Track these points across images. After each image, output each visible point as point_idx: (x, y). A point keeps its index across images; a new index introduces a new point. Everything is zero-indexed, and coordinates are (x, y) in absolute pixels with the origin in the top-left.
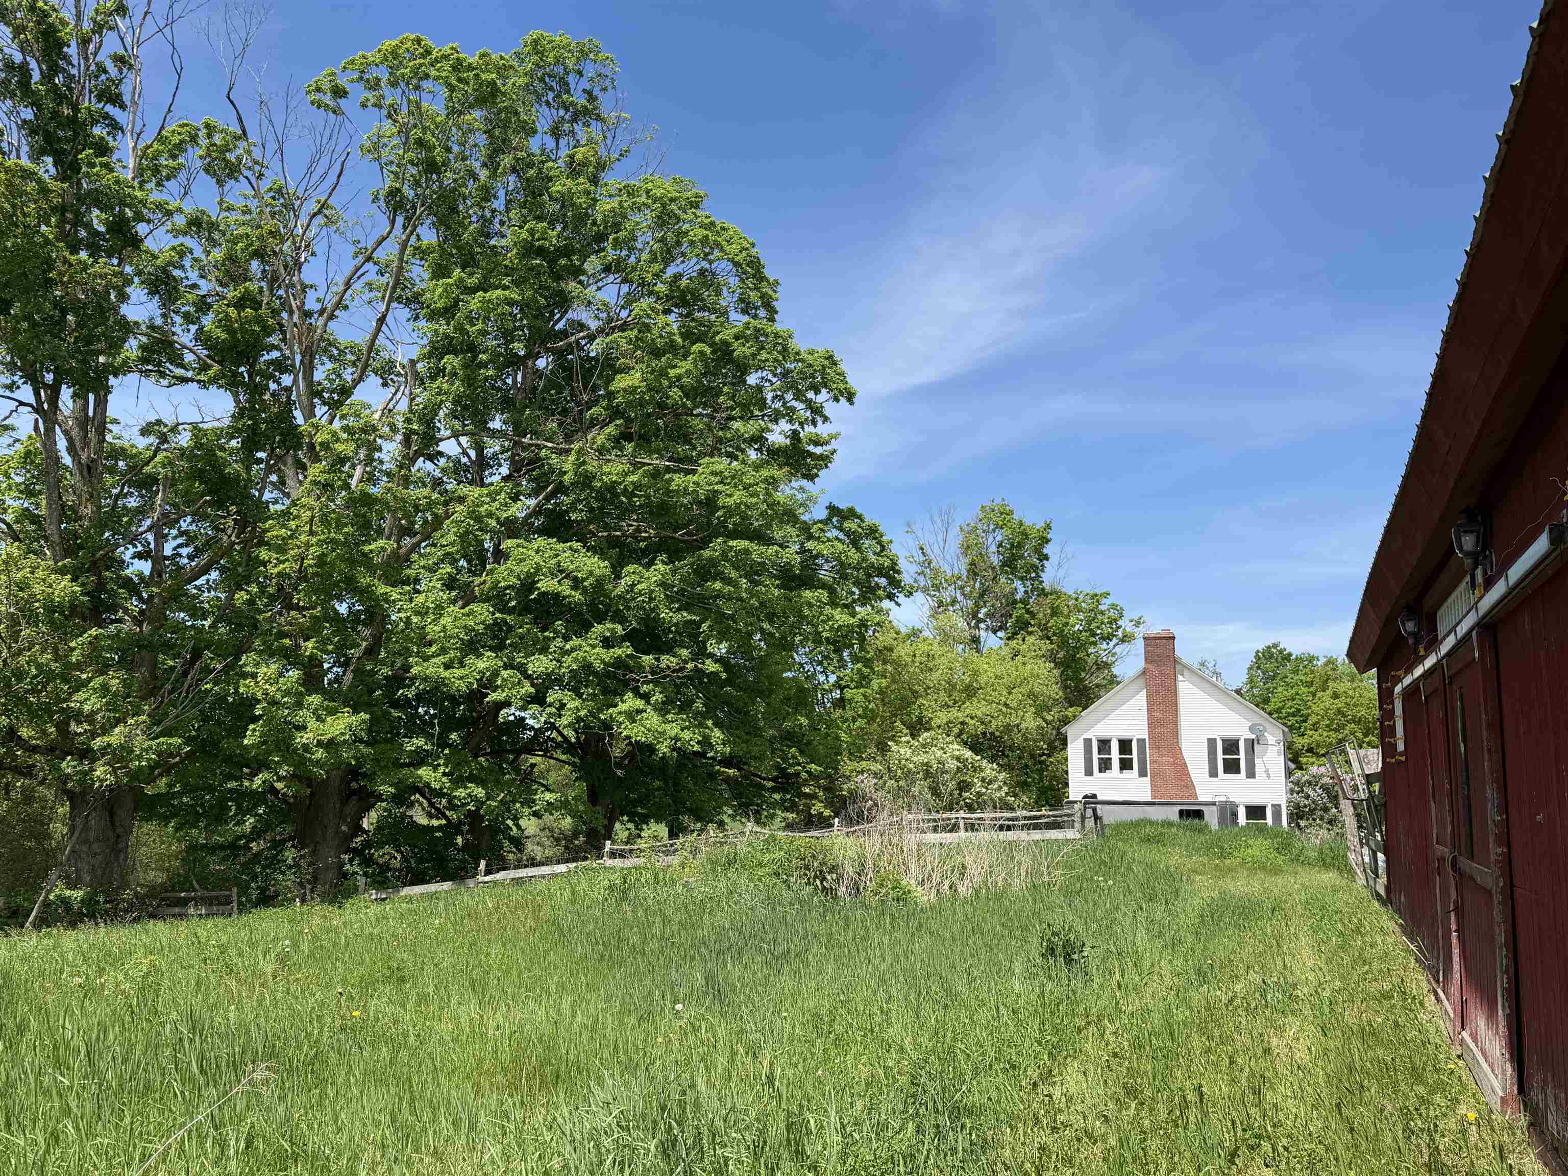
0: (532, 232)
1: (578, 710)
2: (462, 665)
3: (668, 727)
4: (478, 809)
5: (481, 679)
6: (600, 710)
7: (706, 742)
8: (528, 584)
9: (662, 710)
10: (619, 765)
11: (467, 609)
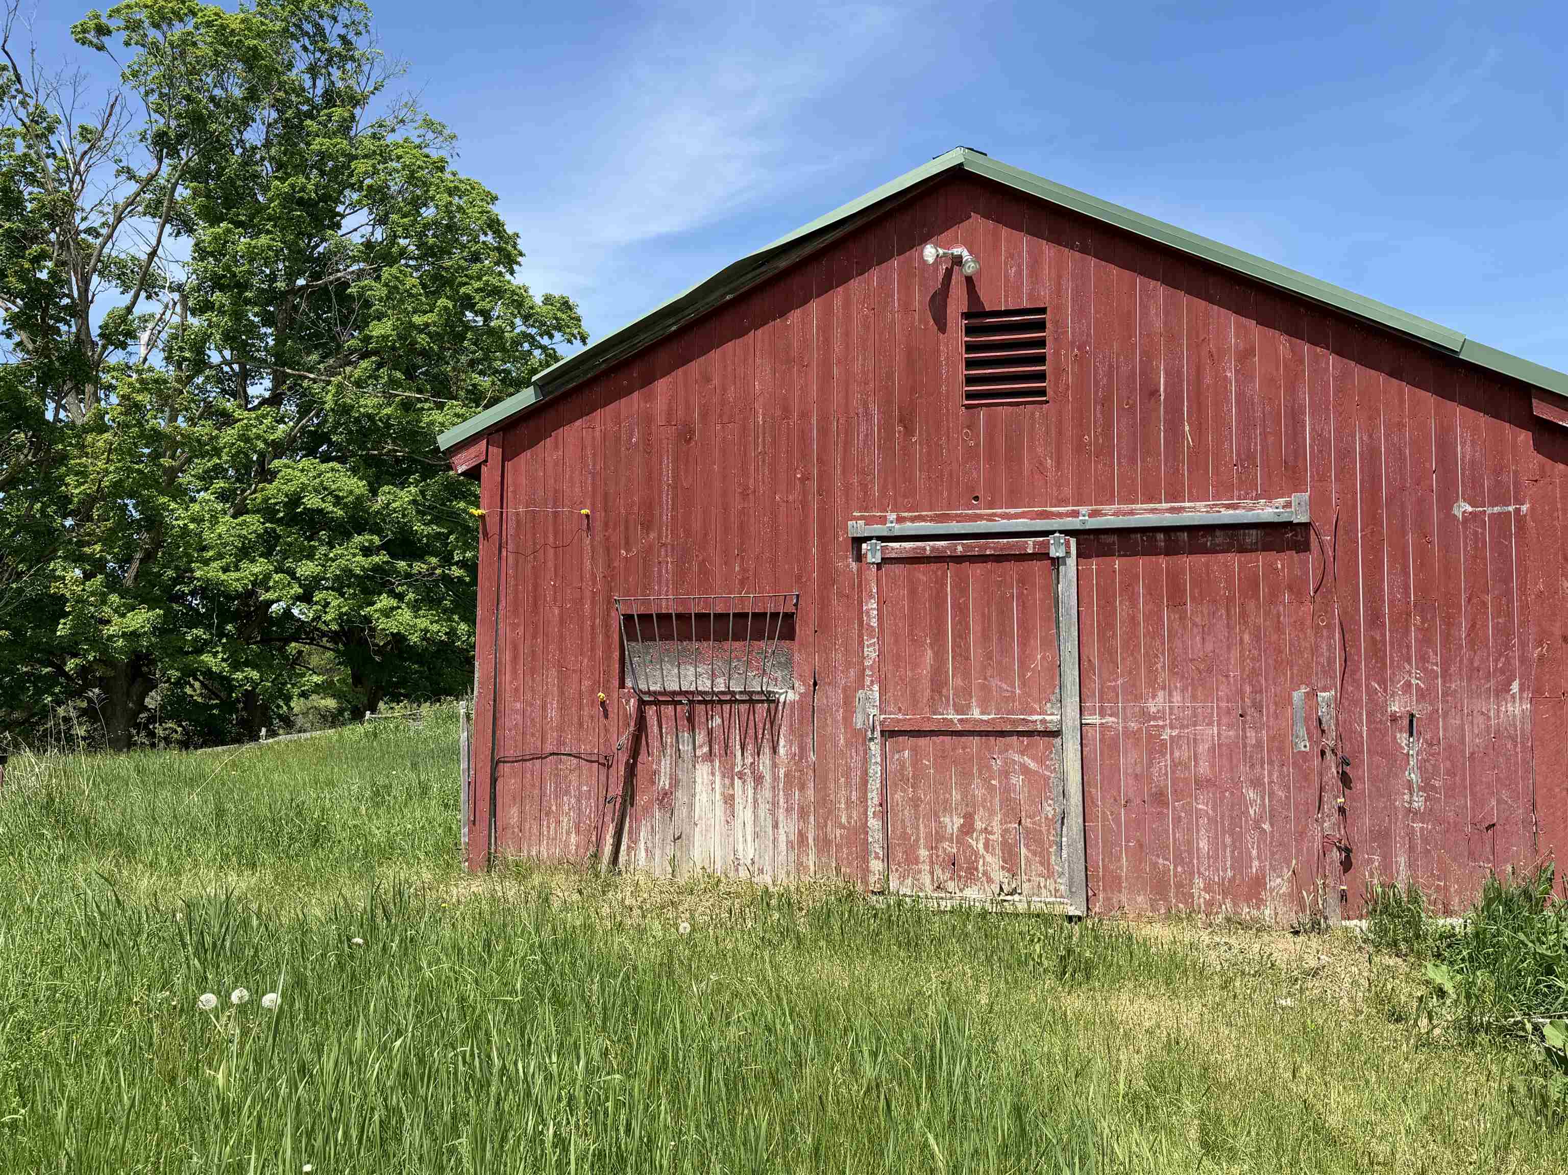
0: (292, 186)
1: (340, 607)
2: (237, 569)
3: (418, 621)
4: (254, 688)
5: (256, 580)
6: (361, 607)
7: (452, 633)
8: (295, 500)
9: (415, 607)
10: (377, 653)
11: (240, 519)
